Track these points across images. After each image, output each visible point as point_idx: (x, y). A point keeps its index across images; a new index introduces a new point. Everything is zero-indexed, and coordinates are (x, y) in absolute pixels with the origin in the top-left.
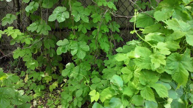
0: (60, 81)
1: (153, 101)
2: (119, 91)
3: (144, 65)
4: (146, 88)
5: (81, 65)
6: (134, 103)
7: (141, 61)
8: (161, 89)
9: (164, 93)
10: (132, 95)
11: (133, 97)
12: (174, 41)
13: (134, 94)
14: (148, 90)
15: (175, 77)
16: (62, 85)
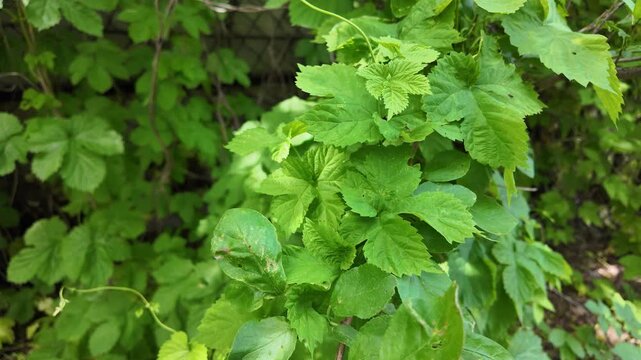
0: (22, 310)
1: (426, 270)
2: (267, 281)
3: (349, 132)
4: (379, 228)
5: (97, 219)
6: (348, 313)
7: (331, 120)
8: (443, 211)
9: (458, 223)
10: (333, 278)
11: (337, 287)
12: (432, 22)
13: (339, 272)
14: (392, 233)
15: (481, 147)
16: (31, 331)
